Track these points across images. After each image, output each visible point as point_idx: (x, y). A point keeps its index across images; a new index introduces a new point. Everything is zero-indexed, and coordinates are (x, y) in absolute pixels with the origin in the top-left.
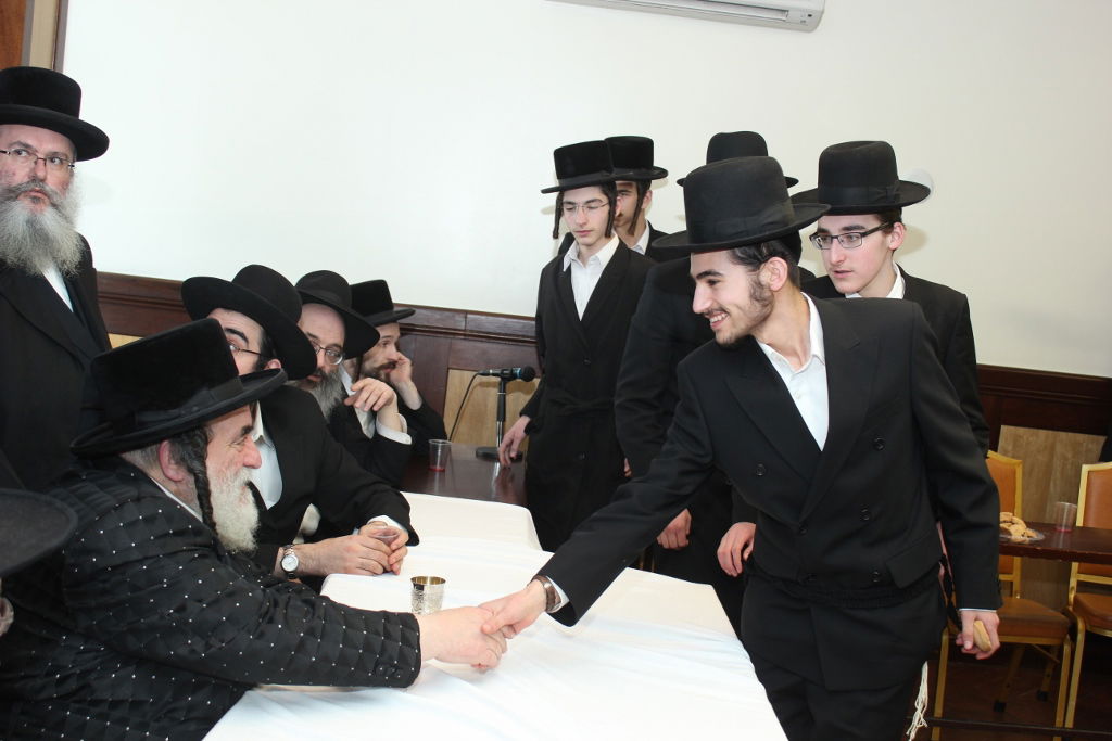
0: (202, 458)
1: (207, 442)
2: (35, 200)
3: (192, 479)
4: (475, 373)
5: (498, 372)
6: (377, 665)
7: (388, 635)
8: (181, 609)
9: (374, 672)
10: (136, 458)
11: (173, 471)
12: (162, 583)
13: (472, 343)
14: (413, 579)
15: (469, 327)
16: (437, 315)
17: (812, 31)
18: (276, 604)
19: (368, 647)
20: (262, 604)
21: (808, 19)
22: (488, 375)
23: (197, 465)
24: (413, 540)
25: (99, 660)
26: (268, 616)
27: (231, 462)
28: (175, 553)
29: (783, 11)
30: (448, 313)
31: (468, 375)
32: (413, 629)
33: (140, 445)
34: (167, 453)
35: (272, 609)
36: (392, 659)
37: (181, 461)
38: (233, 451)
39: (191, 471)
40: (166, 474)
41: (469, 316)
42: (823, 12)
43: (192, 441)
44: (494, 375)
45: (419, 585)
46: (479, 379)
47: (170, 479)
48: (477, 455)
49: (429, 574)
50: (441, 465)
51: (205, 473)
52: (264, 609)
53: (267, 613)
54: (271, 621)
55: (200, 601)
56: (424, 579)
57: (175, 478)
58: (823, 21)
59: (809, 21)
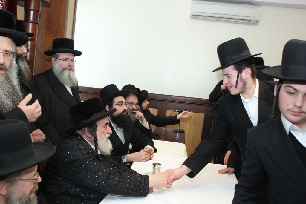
0: (95, 131)
1: (96, 127)
2: (69, 70)
3: (93, 137)
4: (172, 111)
5: (178, 111)
6: (137, 190)
7: (140, 182)
8: (86, 174)
9: (136, 192)
10: (79, 132)
11: (89, 135)
12: (82, 166)
13: (172, 103)
14: (153, 164)
15: (172, 99)
16: (164, 97)
17: (257, 25)
18: (110, 174)
19: (135, 185)
20: (107, 174)
21: (256, 22)
22: (176, 111)
23: (94, 133)
24: (156, 151)
25: (69, 185)
26: (108, 177)
27: (103, 132)
28: (86, 159)
29: (249, 20)
30: (166, 96)
31: (171, 111)
32: (147, 181)
33: (80, 129)
34: (87, 130)
35: (109, 175)
36: (141, 189)
37: (90, 132)
38: (104, 129)
39: (93, 134)
40: (87, 136)
41: (172, 97)
42: (260, 20)
43: (92, 127)
44: (177, 111)
45: (154, 165)
46: (173, 112)
47: (88, 137)
48: (173, 131)
49: (157, 163)
50: (164, 134)
51: (96, 135)
52: (107, 175)
53: (108, 176)
54: (109, 179)
55: (91, 172)
56: (156, 164)
57: (89, 137)
58: (259, 23)
59: (256, 23)
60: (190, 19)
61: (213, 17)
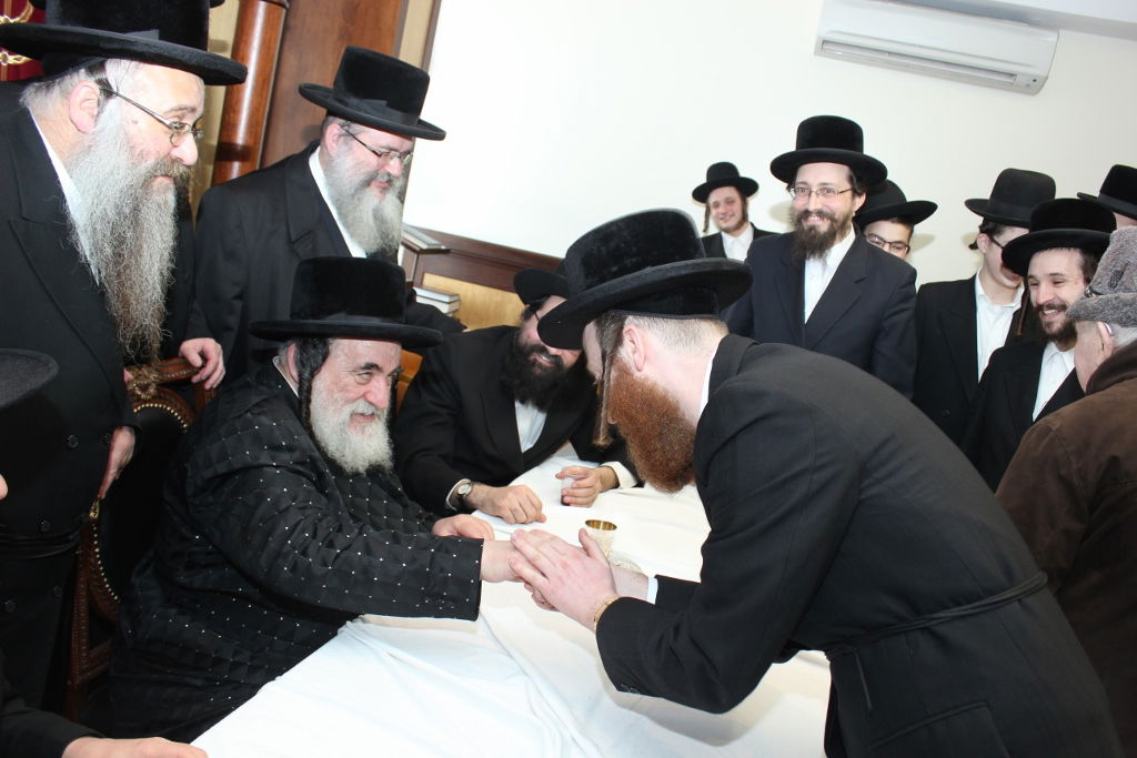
6: (423, 595)
9: (422, 603)
14: (587, 522)
17: (1036, 93)
21: (1032, 84)
29: (1012, 75)
42: (1047, 78)
56: (598, 523)
59: (1033, 86)
60: (816, 53)
61: (890, 53)
